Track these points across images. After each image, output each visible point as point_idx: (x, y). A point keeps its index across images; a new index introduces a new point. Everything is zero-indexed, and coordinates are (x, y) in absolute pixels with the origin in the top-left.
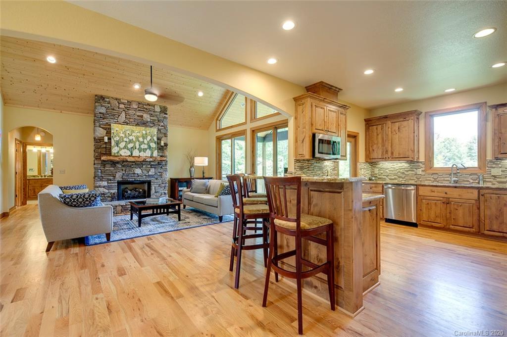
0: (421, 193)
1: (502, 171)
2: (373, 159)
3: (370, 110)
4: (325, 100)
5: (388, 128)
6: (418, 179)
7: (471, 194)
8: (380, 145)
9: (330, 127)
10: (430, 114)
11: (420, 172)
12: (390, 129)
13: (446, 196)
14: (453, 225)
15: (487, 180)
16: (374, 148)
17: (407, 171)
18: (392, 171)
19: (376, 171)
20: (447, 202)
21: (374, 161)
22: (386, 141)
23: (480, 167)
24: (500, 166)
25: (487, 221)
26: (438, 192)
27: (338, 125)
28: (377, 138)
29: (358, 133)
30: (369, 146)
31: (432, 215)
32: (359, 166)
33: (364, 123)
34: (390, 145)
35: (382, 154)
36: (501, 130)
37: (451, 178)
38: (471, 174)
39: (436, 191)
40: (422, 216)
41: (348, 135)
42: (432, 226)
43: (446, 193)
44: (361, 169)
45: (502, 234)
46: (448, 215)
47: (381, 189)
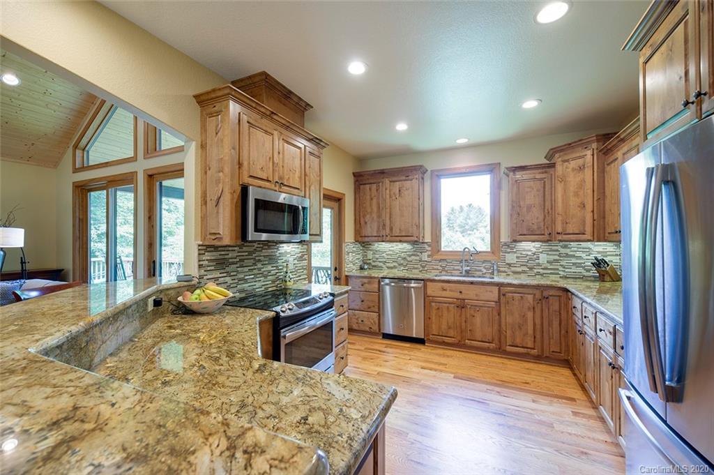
0: (429, 292)
1: (517, 257)
2: (365, 236)
3: (361, 160)
4: (275, 117)
5: (386, 189)
6: (423, 267)
7: (491, 293)
8: (375, 216)
9: (287, 177)
10: (437, 173)
11: (425, 257)
12: (388, 191)
13: (461, 297)
14: (468, 340)
15: (501, 269)
16: (367, 220)
17: (410, 256)
18: (391, 255)
19: (370, 255)
20: (461, 305)
21: (366, 239)
22: (383, 209)
23: (493, 252)
24: (515, 250)
25: (509, 333)
26: (451, 291)
27: (305, 175)
28: (371, 205)
29: (344, 195)
30: (360, 215)
31: (444, 326)
32: (346, 249)
33: (352, 179)
34: (388, 215)
35: (378, 230)
36: (519, 202)
37: (462, 267)
38: (485, 262)
39: (448, 288)
40: (432, 327)
41: (324, 195)
42: (444, 342)
43: (461, 292)
44: (348, 253)
45: (526, 350)
46: (463, 324)
47: (377, 286)
